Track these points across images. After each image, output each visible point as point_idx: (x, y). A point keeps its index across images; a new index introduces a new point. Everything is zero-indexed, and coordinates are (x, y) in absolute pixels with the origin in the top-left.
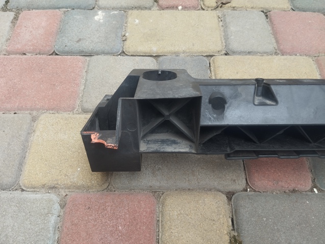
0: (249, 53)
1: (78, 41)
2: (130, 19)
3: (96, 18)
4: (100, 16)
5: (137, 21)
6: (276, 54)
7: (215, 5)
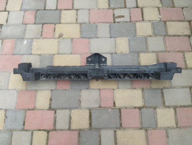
0: (64, 54)
1: (20, 51)
2: (33, 43)
3: (24, 43)
4: (25, 42)
5: (35, 44)
6: (71, 54)
7: (58, 37)
